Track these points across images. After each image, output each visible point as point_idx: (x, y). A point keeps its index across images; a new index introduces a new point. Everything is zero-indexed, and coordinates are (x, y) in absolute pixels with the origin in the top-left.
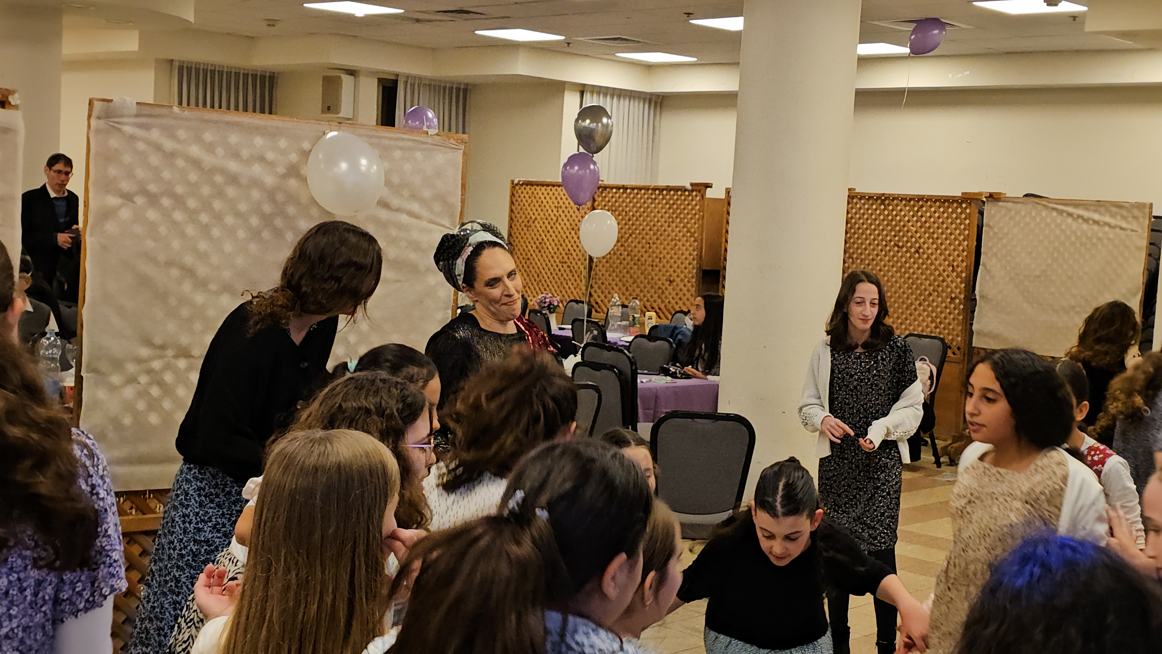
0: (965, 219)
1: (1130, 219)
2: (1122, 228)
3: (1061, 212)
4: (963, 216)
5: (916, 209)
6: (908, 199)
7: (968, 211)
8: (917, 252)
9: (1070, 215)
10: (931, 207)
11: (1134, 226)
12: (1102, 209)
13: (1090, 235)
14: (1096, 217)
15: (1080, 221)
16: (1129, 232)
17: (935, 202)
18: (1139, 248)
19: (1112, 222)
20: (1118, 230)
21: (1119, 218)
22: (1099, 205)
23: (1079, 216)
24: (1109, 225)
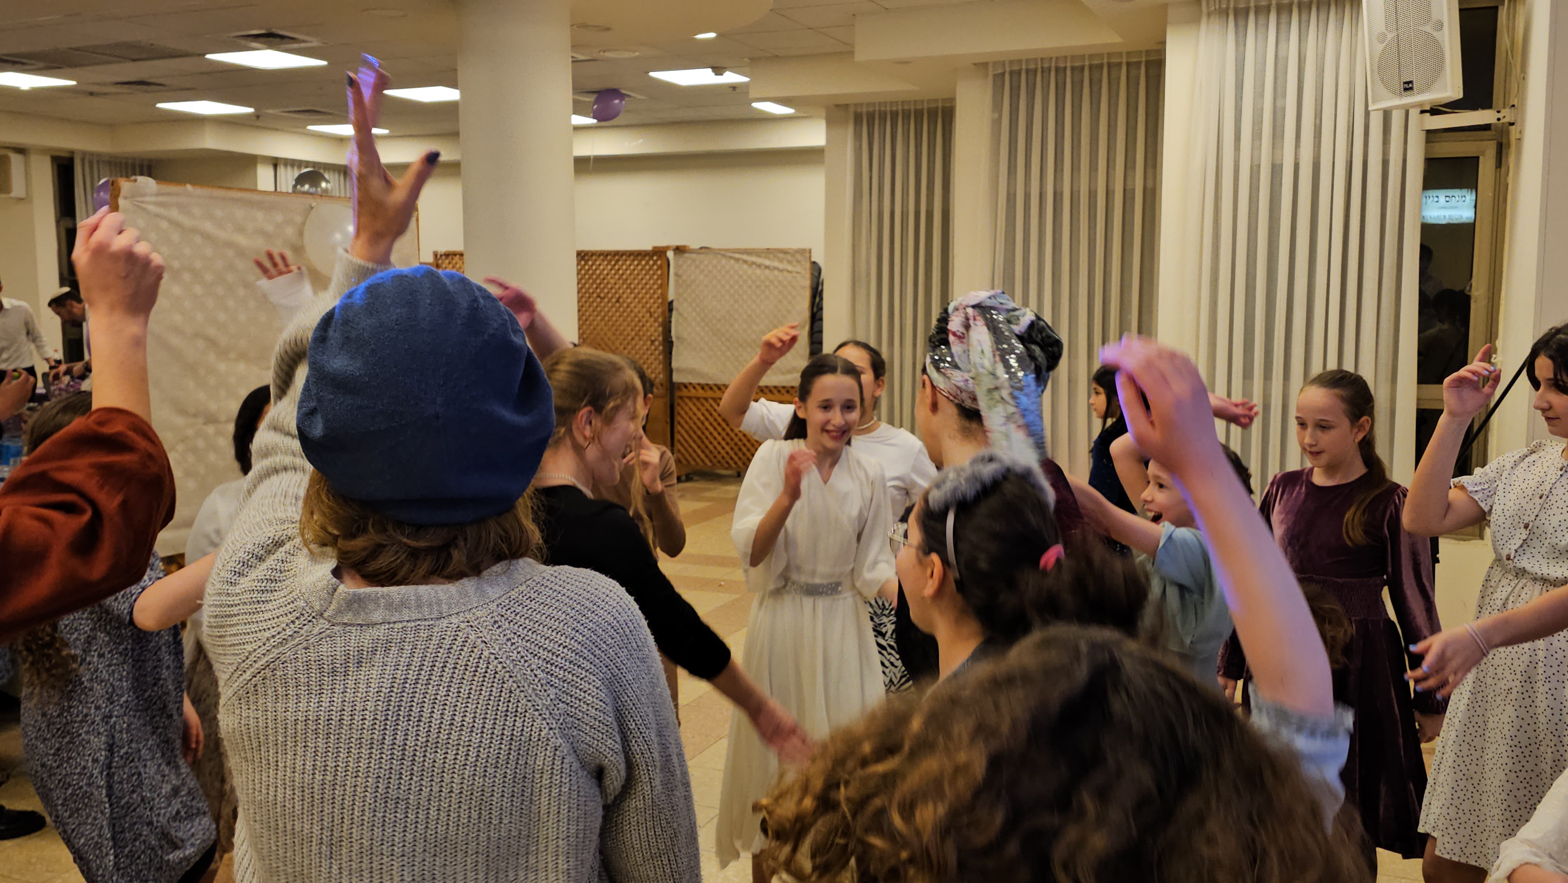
0: (657, 270)
1: (795, 263)
2: (788, 271)
3: (737, 260)
4: (655, 267)
5: (613, 263)
6: (605, 255)
7: (659, 263)
8: (618, 301)
9: (745, 262)
10: (626, 260)
11: (799, 269)
12: (771, 256)
13: (762, 278)
14: (767, 262)
15: (754, 266)
16: (794, 274)
17: (630, 255)
18: (803, 288)
19: (781, 266)
20: (785, 273)
21: (785, 262)
22: (768, 252)
23: (753, 263)
24: (777, 269)
